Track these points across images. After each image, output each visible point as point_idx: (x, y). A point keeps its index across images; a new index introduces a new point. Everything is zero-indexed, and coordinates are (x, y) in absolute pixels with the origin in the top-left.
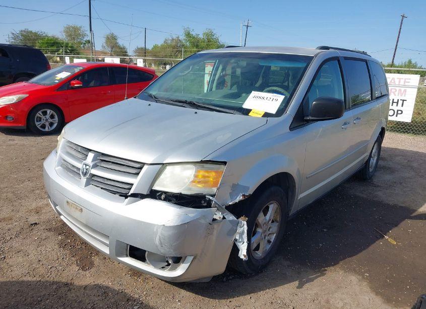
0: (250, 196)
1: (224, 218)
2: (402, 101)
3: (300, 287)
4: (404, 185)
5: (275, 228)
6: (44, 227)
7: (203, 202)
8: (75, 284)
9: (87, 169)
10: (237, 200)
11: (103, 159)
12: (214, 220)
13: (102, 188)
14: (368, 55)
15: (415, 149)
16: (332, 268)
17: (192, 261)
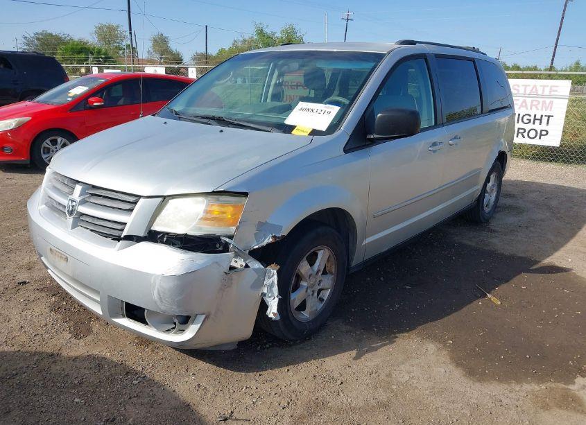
0: (284, 238)
1: (247, 266)
2: (547, 118)
3: (357, 357)
4: (532, 229)
5: (328, 282)
6: (34, 287)
7: (218, 245)
8: (63, 354)
9: (73, 206)
10: (264, 244)
11: (94, 193)
12: (232, 268)
13: (92, 230)
14: (480, 52)
15: (560, 183)
16: (406, 334)
17: (204, 321)
